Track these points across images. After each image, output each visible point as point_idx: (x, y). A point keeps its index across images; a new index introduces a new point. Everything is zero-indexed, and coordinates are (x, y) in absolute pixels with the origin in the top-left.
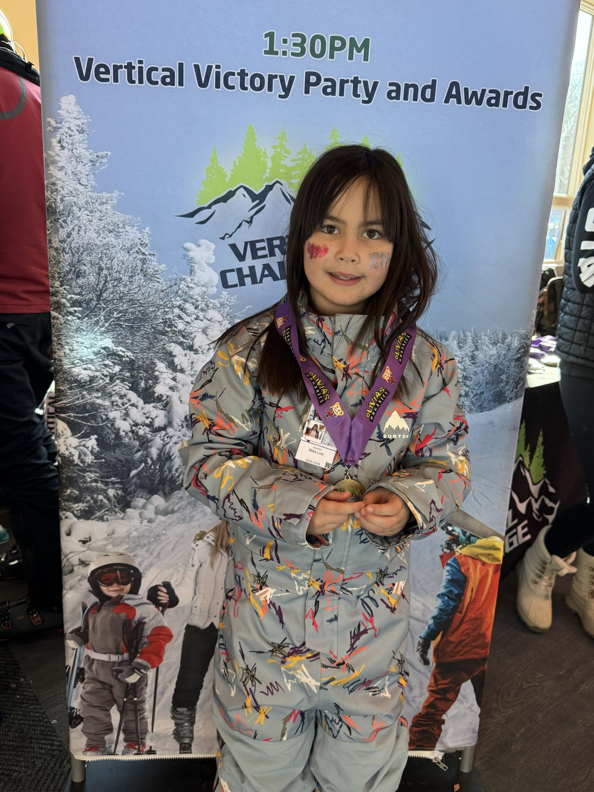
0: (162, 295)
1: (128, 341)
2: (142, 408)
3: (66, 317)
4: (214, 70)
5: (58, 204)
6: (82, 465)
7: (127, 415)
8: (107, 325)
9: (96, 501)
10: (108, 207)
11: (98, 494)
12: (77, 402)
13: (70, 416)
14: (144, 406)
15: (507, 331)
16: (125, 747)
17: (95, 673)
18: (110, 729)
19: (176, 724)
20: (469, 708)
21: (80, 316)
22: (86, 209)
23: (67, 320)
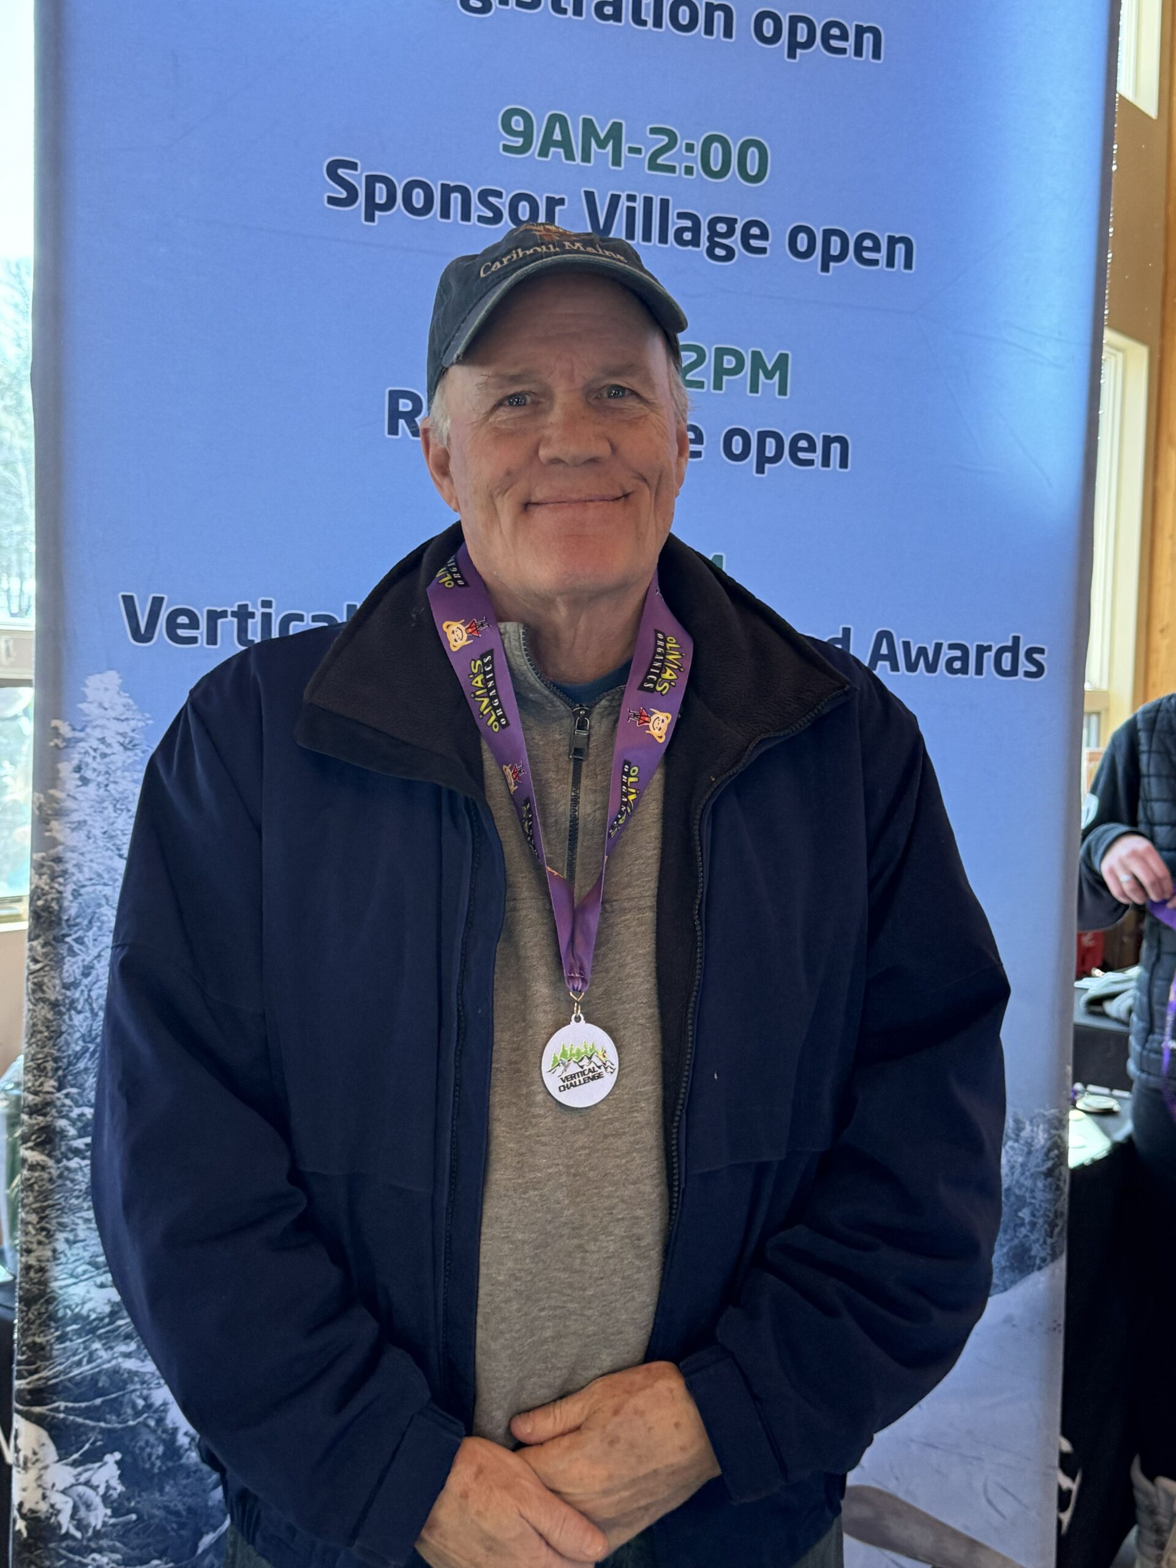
3: (65, 1162)
5: (66, 904)
6: (78, 1535)
12: (76, 1372)
13: (57, 1410)
23: (67, 1169)
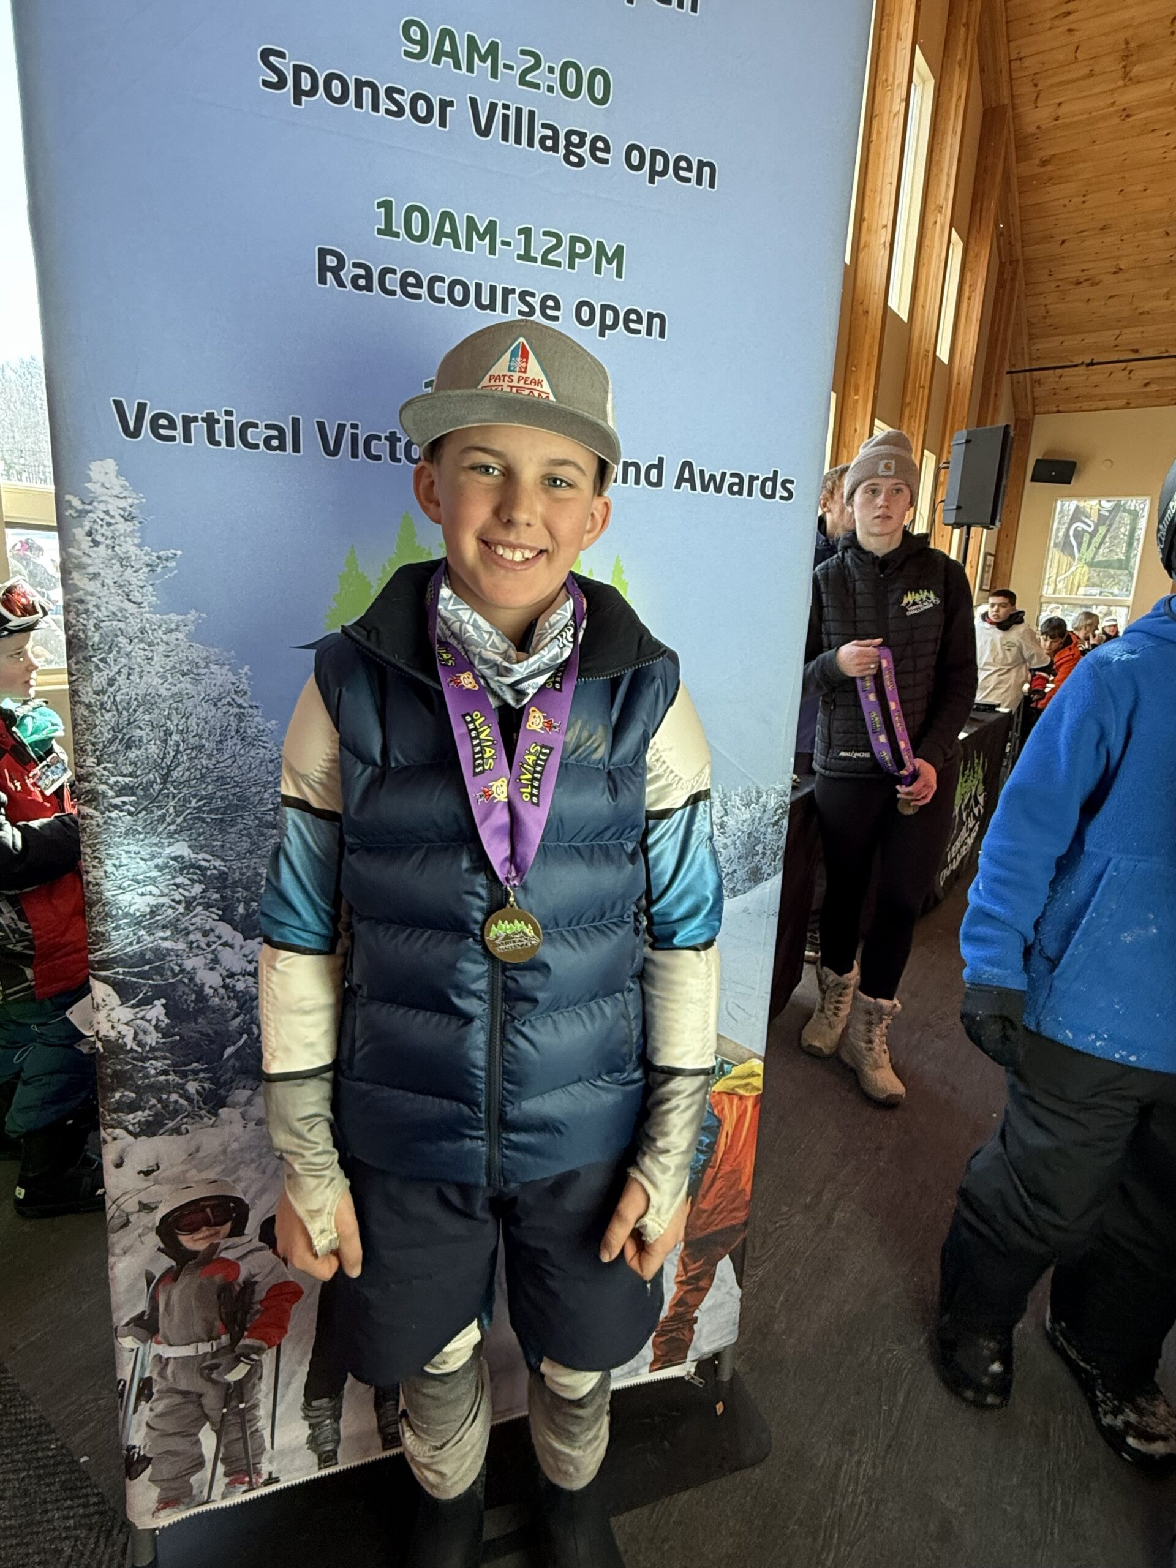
0: (271, 767)
1: (215, 843)
2: (242, 947)
3: (107, 813)
4: (348, 431)
5: (90, 634)
6: (140, 1050)
7: (216, 961)
8: (179, 820)
9: (165, 1106)
10: (181, 636)
11: (170, 1093)
12: (129, 949)
13: (117, 973)
14: (243, 943)
15: (762, 787)
16: (227, 1485)
17: (171, 1380)
18: (200, 1464)
19: (310, 1426)
20: (728, 1293)
21: (132, 809)
22: (141, 641)
23: (110, 818)
